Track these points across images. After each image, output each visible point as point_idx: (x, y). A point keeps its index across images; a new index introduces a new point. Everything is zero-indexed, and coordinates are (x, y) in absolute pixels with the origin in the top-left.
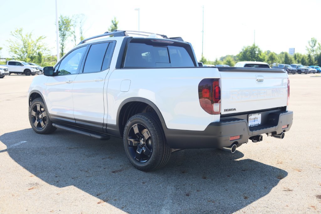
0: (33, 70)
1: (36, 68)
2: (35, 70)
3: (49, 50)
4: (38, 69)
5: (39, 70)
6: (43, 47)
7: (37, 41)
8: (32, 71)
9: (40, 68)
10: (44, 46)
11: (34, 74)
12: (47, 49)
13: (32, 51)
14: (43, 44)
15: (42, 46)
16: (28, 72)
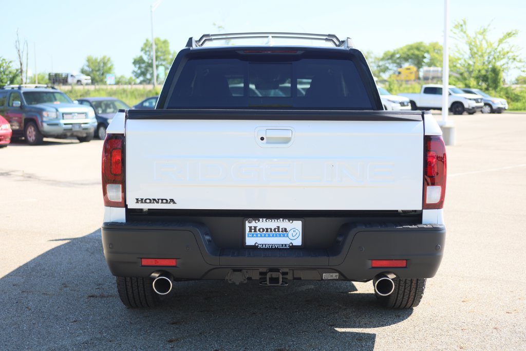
0: (468, 104)
1: (477, 101)
2: (474, 104)
3: (520, 61)
4: (479, 101)
5: (482, 104)
6: (510, 55)
7: (501, 41)
8: (466, 106)
9: (484, 100)
10: (512, 52)
11: (471, 111)
12: (518, 59)
13: (486, 63)
14: (511, 49)
15: (508, 53)
16: (458, 107)
